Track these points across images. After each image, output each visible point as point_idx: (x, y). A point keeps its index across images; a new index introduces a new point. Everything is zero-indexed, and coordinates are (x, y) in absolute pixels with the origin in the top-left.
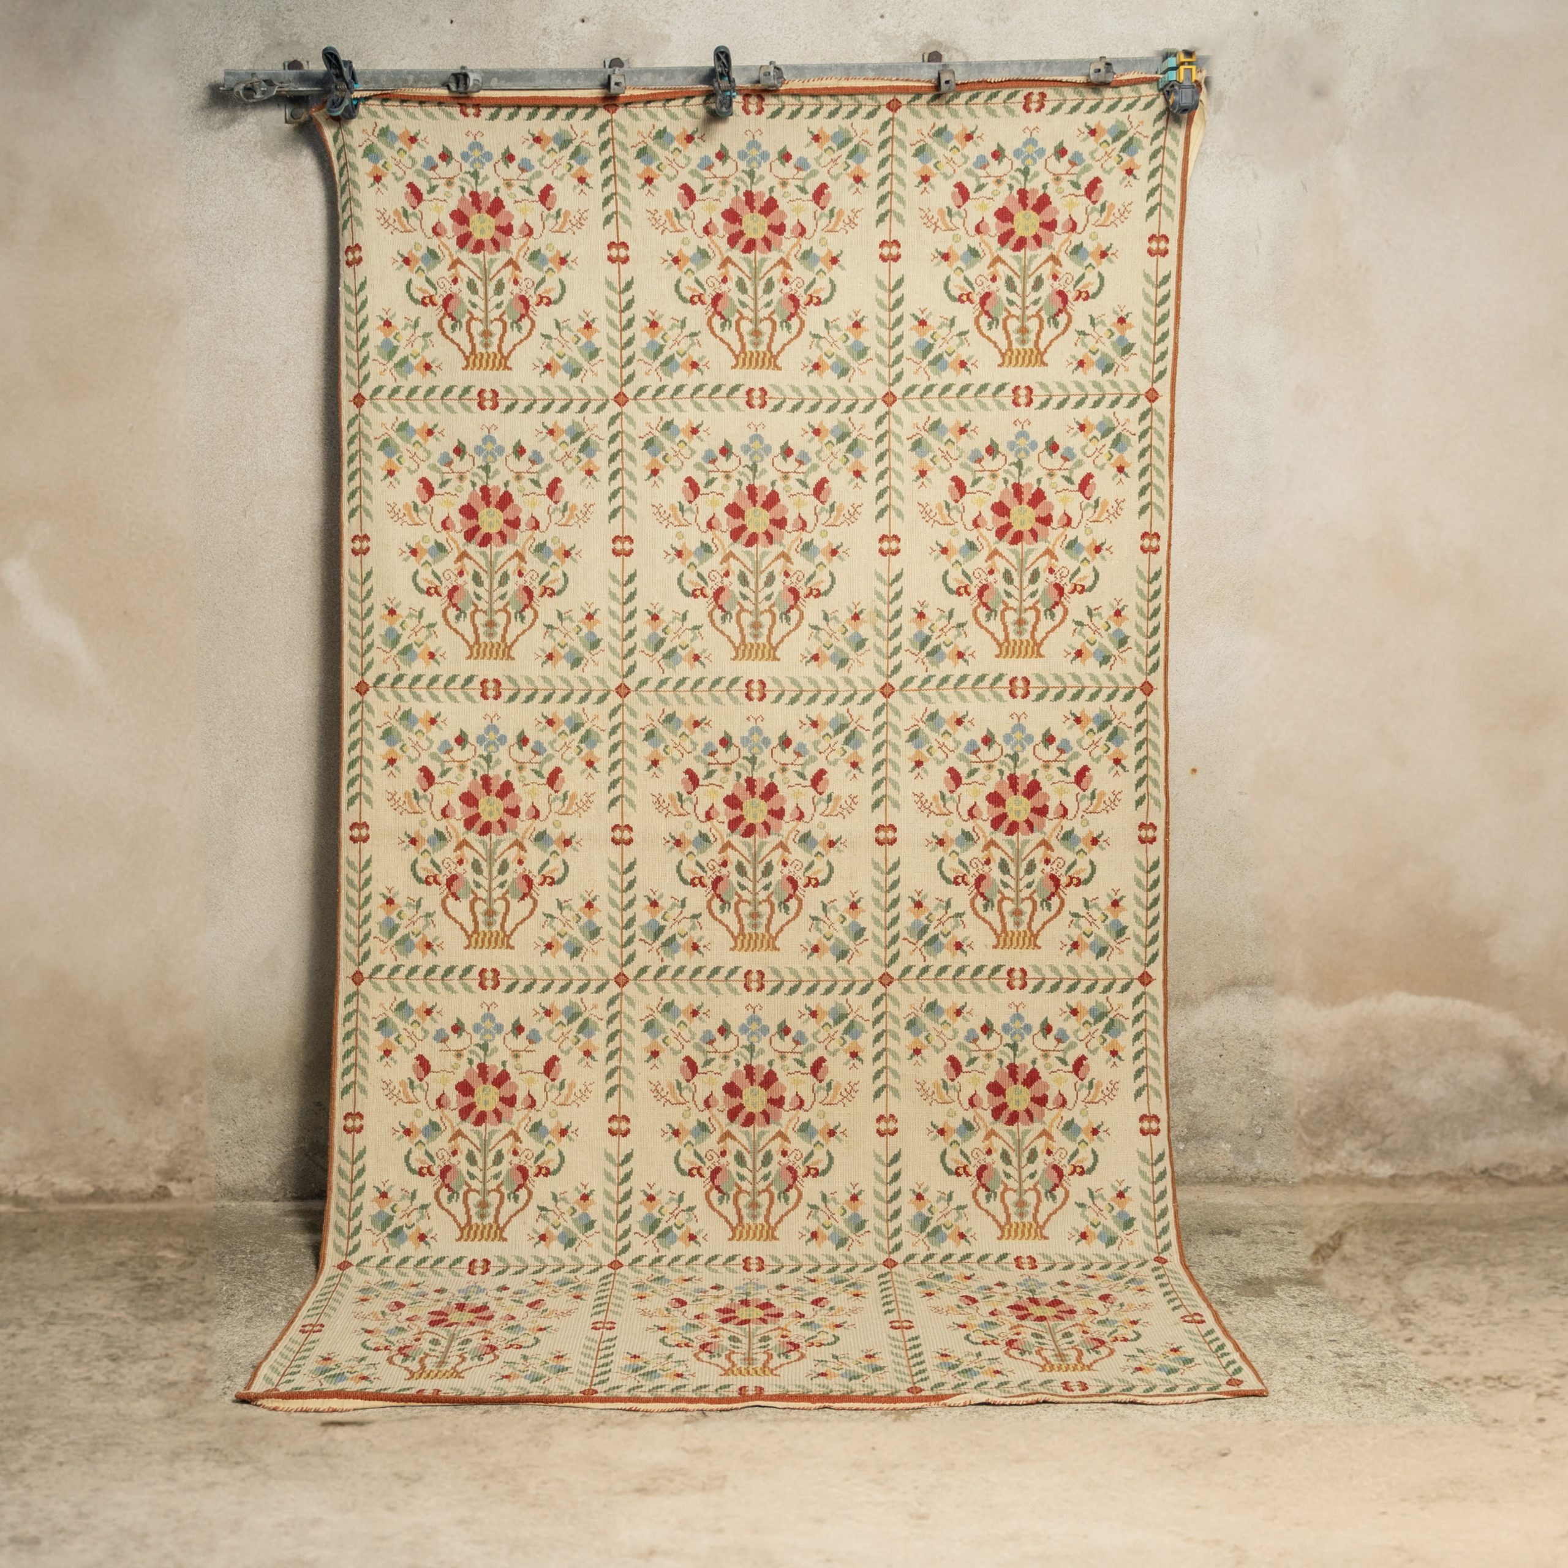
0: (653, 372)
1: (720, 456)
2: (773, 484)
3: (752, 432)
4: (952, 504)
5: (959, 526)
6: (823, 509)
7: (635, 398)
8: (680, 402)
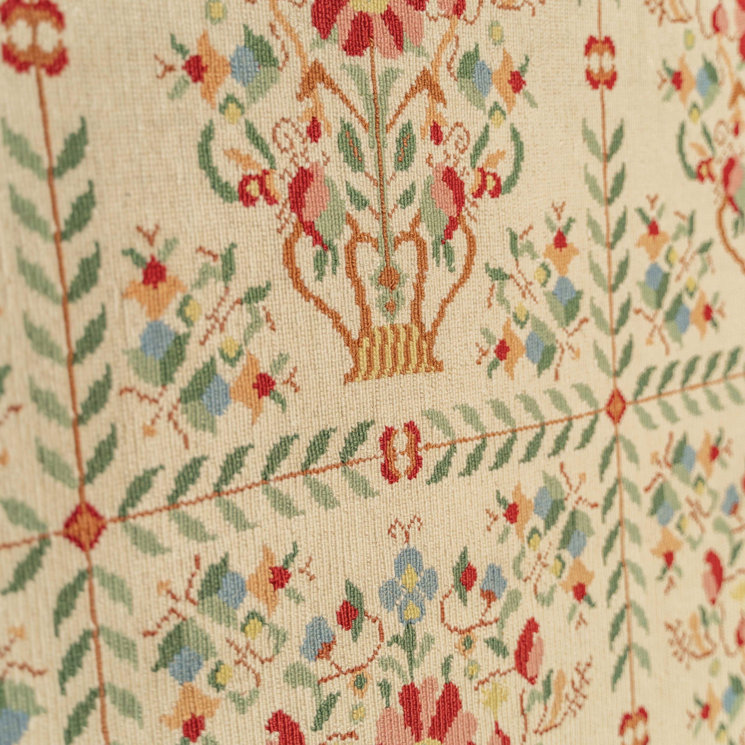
0: (162, 424)
1: (339, 631)
2: (446, 666)
3: (400, 546)
4: (709, 608)
5: (720, 652)
6: (533, 696)
7: (123, 516)
8: (238, 500)
